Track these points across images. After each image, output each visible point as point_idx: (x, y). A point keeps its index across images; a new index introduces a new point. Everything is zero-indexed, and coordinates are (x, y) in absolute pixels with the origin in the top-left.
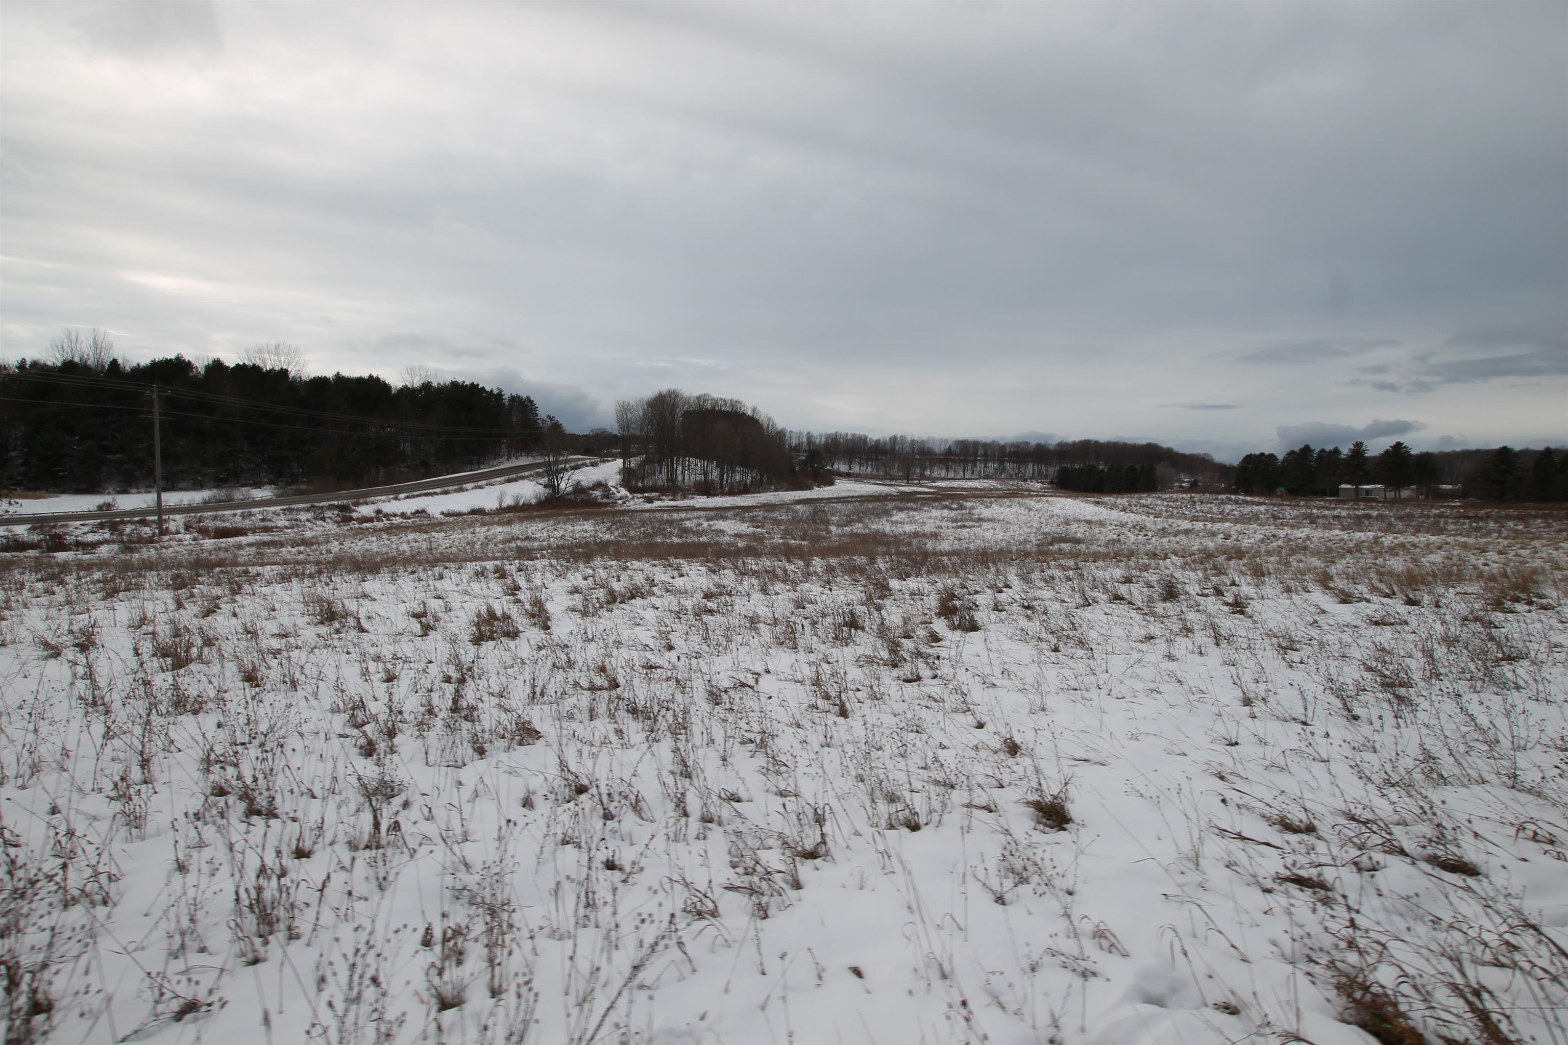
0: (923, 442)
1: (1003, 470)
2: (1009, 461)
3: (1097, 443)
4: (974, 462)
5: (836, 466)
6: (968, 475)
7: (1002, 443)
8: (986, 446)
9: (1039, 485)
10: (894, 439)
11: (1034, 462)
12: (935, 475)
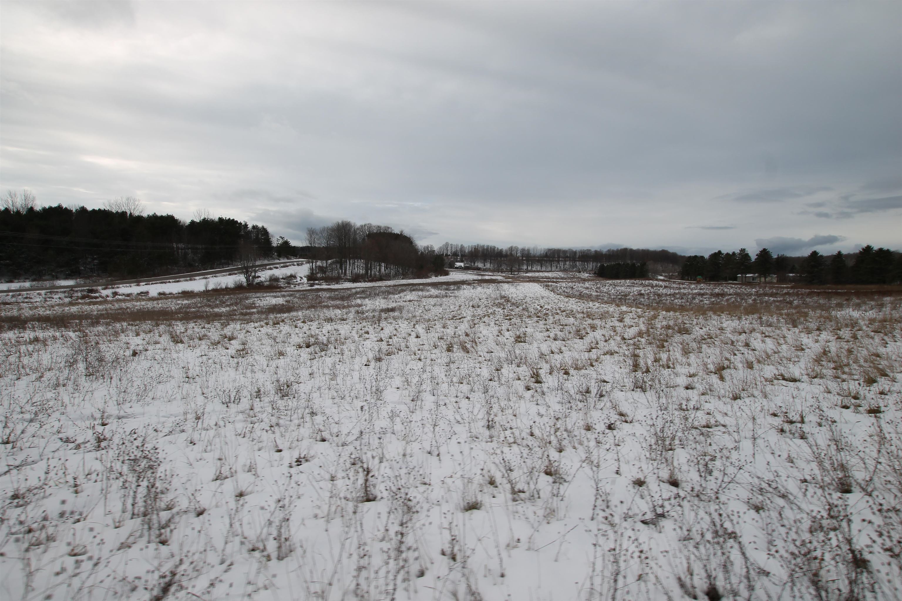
0: (528, 250)
1: (576, 266)
2: (579, 261)
3: (631, 250)
4: (558, 261)
5: (476, 264)
6: (553, 269)
7: (574, 250)
8: (565, 252)
9: (587, 275)
10: (511, 249)
11: (593, 262)
12: (534, 269)
